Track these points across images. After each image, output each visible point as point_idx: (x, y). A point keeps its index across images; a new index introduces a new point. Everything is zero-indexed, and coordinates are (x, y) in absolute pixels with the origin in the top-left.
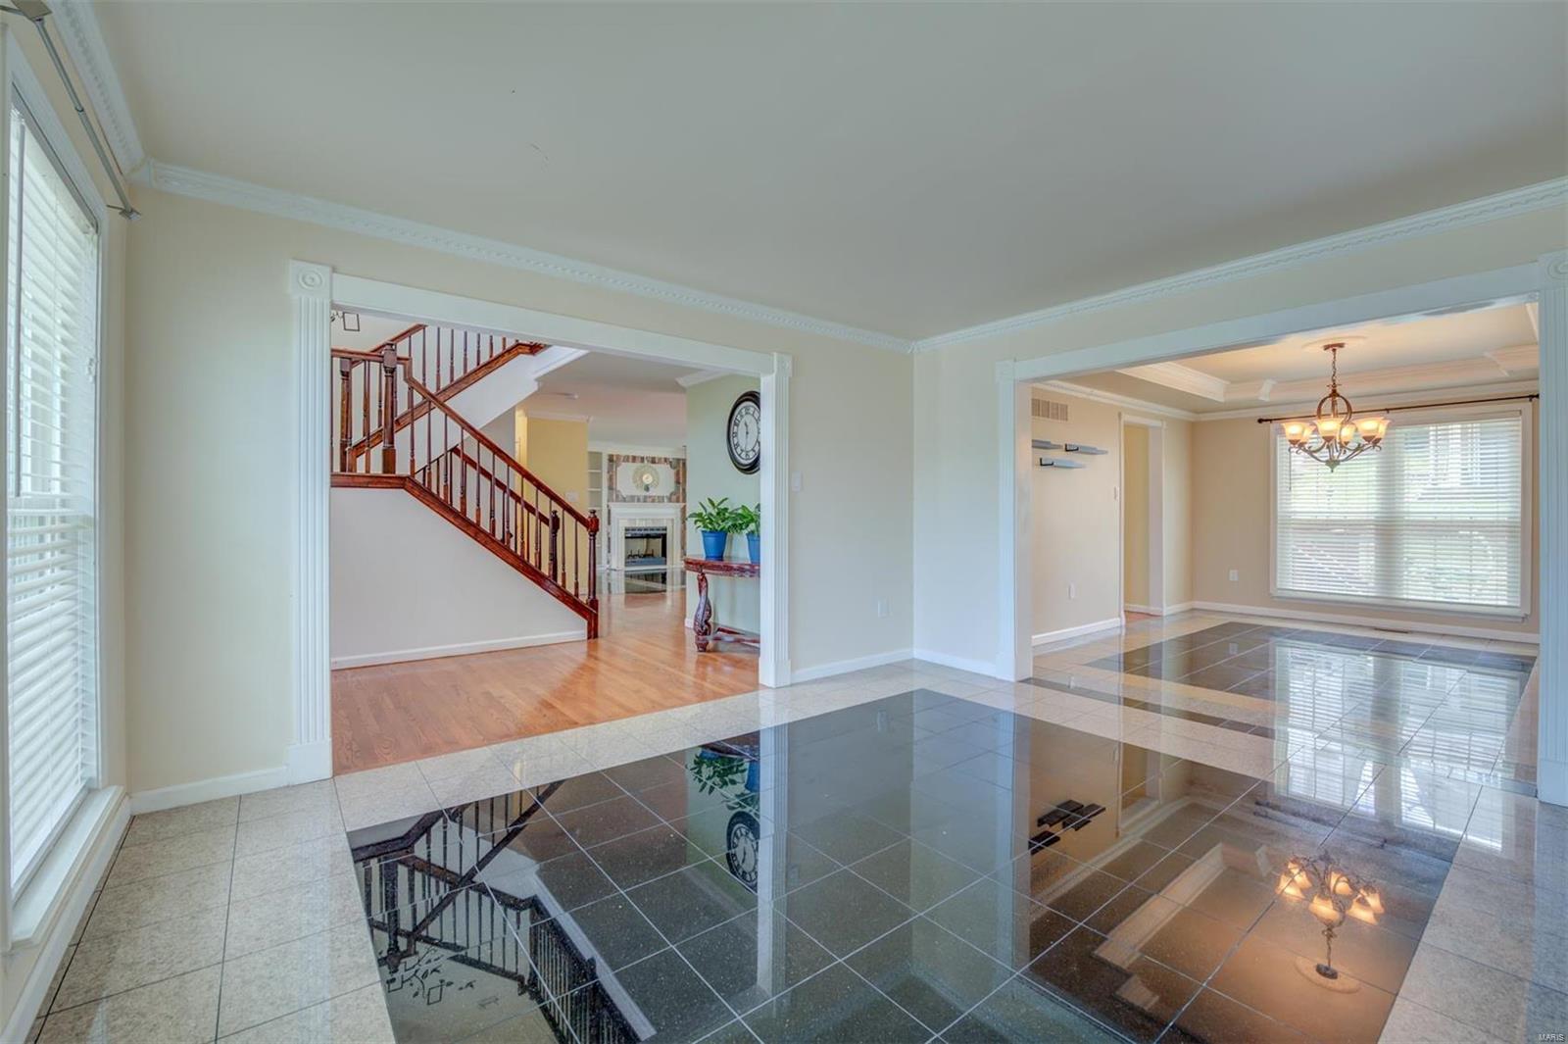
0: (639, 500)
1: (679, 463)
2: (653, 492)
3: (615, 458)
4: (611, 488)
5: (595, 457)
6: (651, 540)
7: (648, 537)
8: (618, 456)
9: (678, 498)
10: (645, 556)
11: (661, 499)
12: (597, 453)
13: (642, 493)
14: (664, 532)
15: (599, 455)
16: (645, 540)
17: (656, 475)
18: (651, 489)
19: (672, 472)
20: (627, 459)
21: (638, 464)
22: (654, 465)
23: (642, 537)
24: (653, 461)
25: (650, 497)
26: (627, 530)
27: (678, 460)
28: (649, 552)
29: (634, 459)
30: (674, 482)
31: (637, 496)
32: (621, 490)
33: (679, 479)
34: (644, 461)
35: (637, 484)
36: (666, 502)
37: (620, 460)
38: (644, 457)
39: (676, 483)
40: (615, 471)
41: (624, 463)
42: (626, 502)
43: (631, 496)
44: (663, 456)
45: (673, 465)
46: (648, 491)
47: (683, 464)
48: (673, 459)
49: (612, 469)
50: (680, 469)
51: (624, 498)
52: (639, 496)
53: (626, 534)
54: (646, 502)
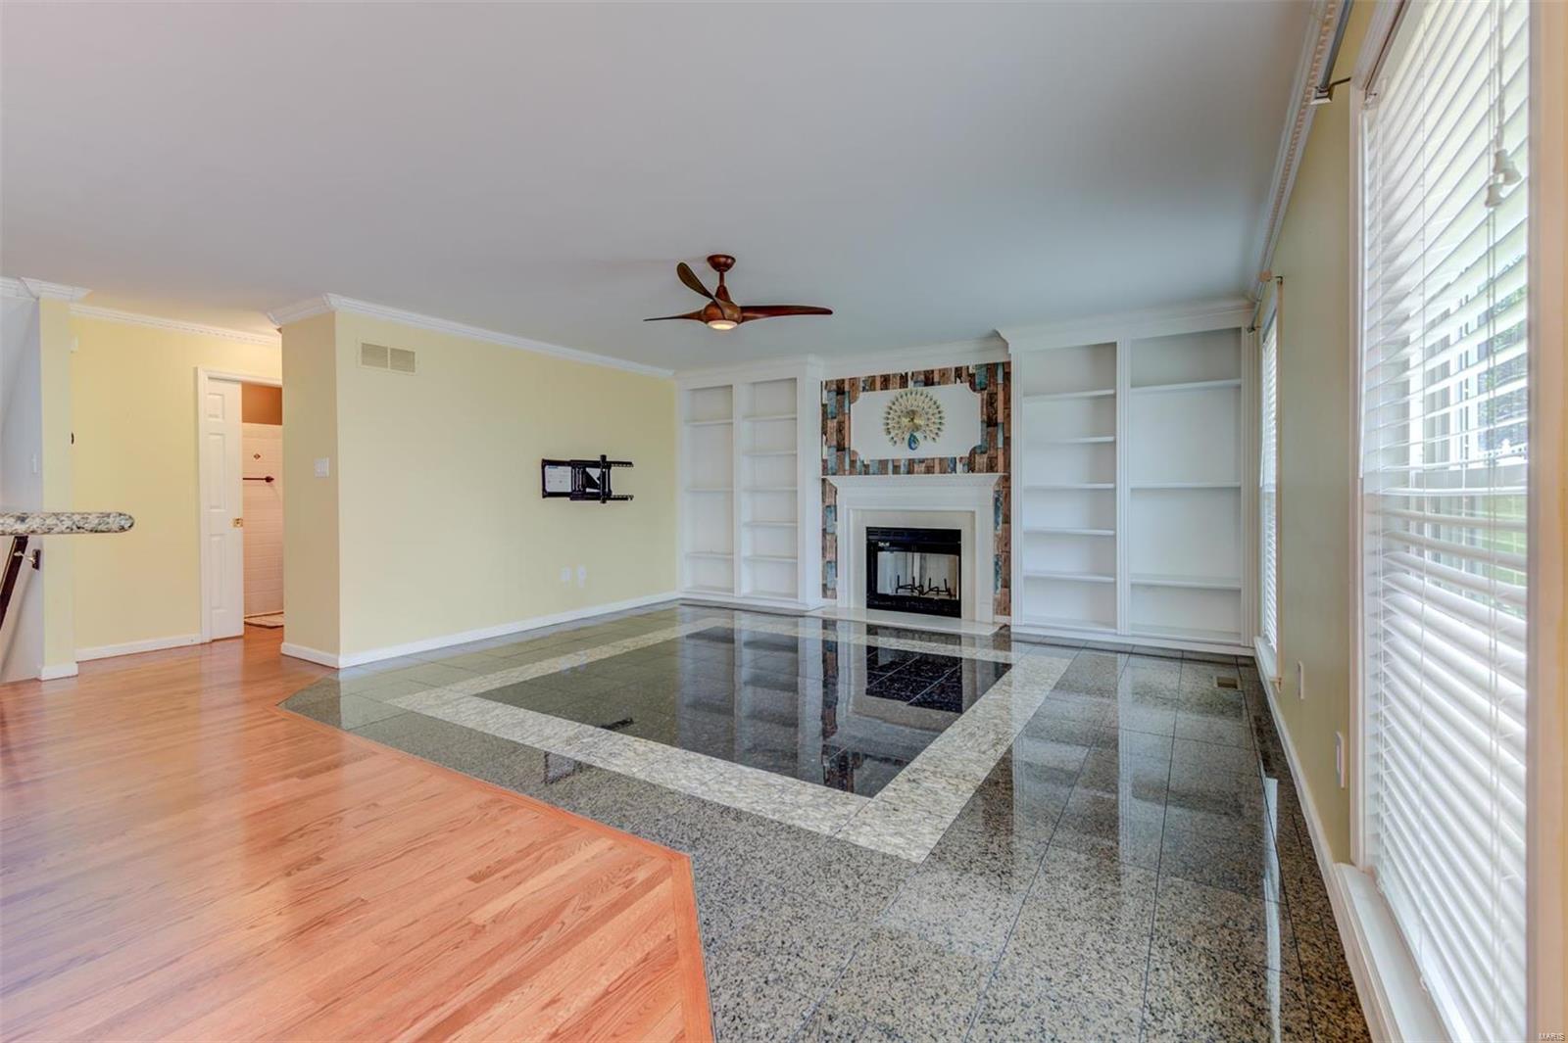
0: (896, 470)
1: (992, 376)
2: (927, 450)
3: (847, 388)
6: (928, 554)
8: (853, 381)
9: (989, 459)
11: (948, 466)
13: (904, 454)
16: (917, 553)
17: (935, 411)
19: (976, 400)
20: (870, 384)
21: (894, 392)
22: (930, 387)
24: (928, 379)
25: (922, 461)
26: (871, 530)
27: (993, 368)
29: (886, 382)
30: (982, 422)
31: (893, 461)
32: (858, 451)
33: (996, 413)
34: (907, 380)
35: (892, 435)
36: (958, 470)
37: (857, 389)
38: (906, 374)
39: (989, 426)
40: (847, 411)
41: (865, 393)
42: (870, 474)
43: (880, 461)
44: (952, 364)
45: (976, 381)
46: (915, 448)
47: (1006, 375)
48: (980, 367)
49: (841, 407)
50: (1000, 388)
51: (864, 466)
52: (897, 460)
53: (869, 540)
54: (913, 473)
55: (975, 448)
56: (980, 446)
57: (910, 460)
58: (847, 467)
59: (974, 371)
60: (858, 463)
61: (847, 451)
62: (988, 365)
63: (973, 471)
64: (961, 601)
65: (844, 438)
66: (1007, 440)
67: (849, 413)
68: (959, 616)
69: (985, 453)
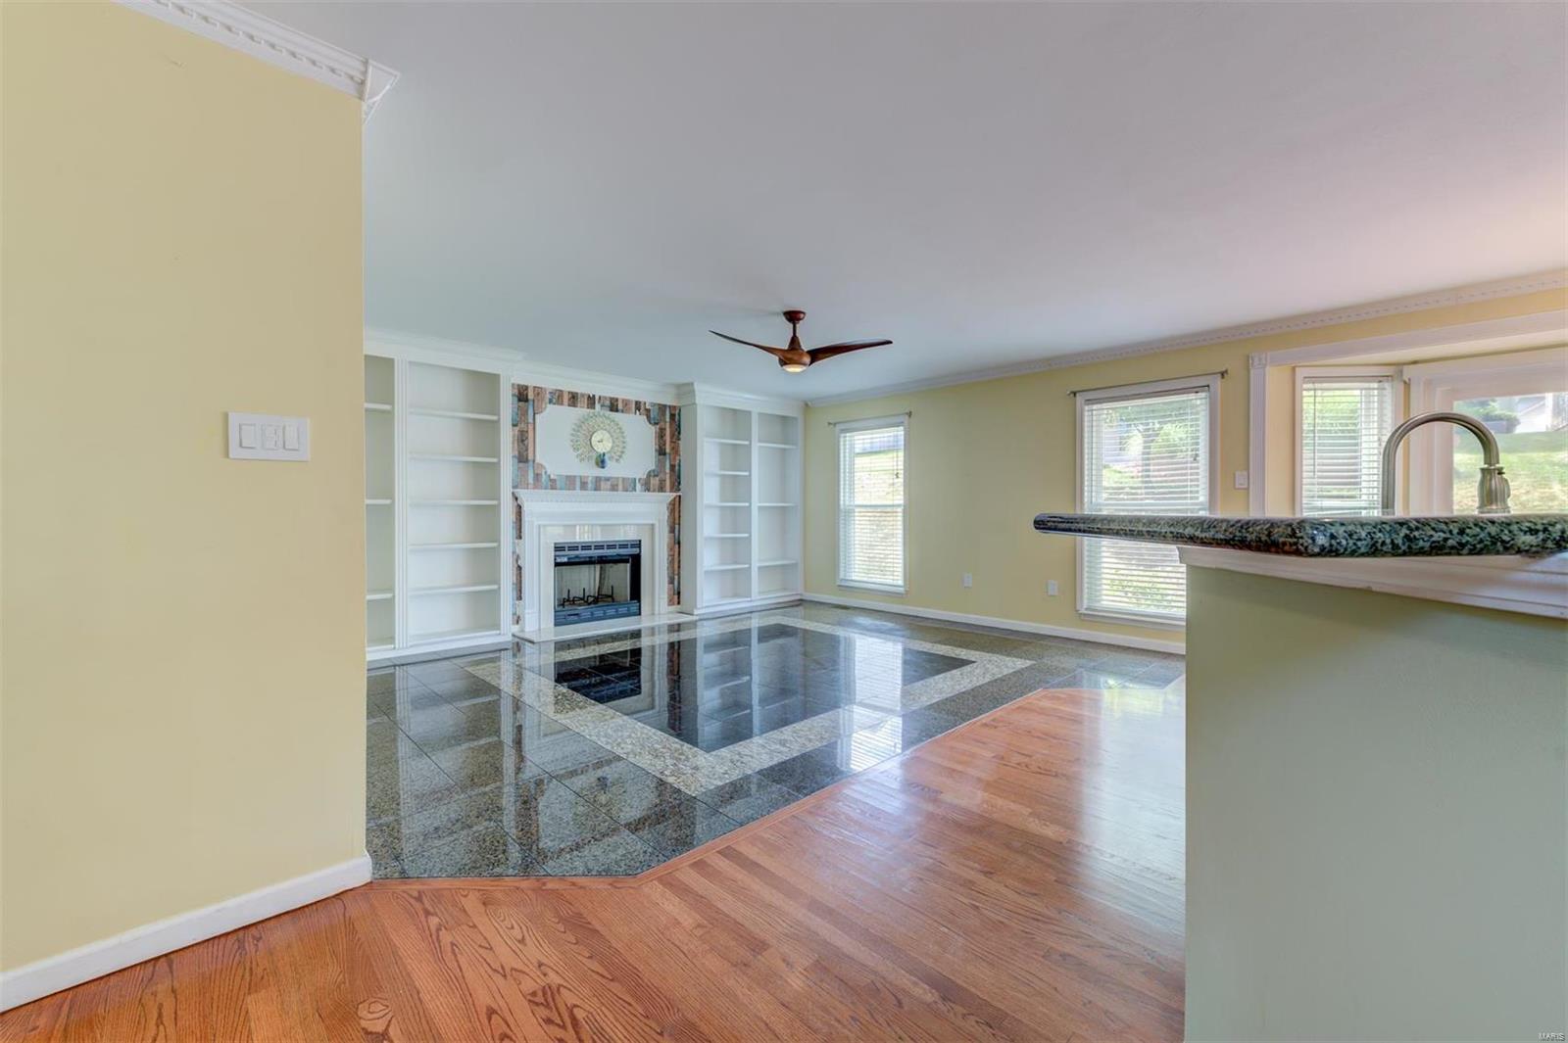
0: (584, 486)
1: (664, 414)
2: (612, 470)
3: (531, 396)
4: (522, 458)
5: (484, 384)
6: (608, 566)
7: (602, 561)
8: (538, 391)
9: (662, 482)
10: (596, 600)
11: (629, 485)
12: (495, 375)
13: (591, 472)
14: (635, 551)
15: (492, 379)
16: (598, 567)
17: (618, 435)
18: (608, 463)
19: (651, 431)
20: (557, 397)
21: (582, 411)
22: (613, 414)
23: (590, 562)
24: (613, 406)
25: (608, 479)
26: (558, 548)
27: (662, 408)
28: (606, 591)
29: (574, 399)
30: (656, 450)
31: (581, 477)
32: (544, 464)
33: (665, 445)
34: (595, 403)
35: (579, 452)
36: (637, 490)
37: (543, 400)
38: (594, 396)
39: (660, 454)
40: (531, 420)
41: (551, 406)
42: (556, 489)
43: (567, 477)
44: (633, 397)
45: (652, 416)
46: (603, 467)
47: (672, 416)
48: (654, 405)
49: (524, 415)
50: (668, 425)
51: (551, 480)
52: (585, 477)
53: (555, 556)
54: (600, 490)
55: (650, 472)
56: (654, 471)
57: (597, 477)
58: (531, 481)
59: (650, 408)
60: (544, 477)
61: (531, 463)
62: (659, 405)
63: (649, 490)
64: (639, 601)
65: (527, 450)
66: (672, 467)
67: (534, 423)
68: (640, 614)
69: (657, 476)
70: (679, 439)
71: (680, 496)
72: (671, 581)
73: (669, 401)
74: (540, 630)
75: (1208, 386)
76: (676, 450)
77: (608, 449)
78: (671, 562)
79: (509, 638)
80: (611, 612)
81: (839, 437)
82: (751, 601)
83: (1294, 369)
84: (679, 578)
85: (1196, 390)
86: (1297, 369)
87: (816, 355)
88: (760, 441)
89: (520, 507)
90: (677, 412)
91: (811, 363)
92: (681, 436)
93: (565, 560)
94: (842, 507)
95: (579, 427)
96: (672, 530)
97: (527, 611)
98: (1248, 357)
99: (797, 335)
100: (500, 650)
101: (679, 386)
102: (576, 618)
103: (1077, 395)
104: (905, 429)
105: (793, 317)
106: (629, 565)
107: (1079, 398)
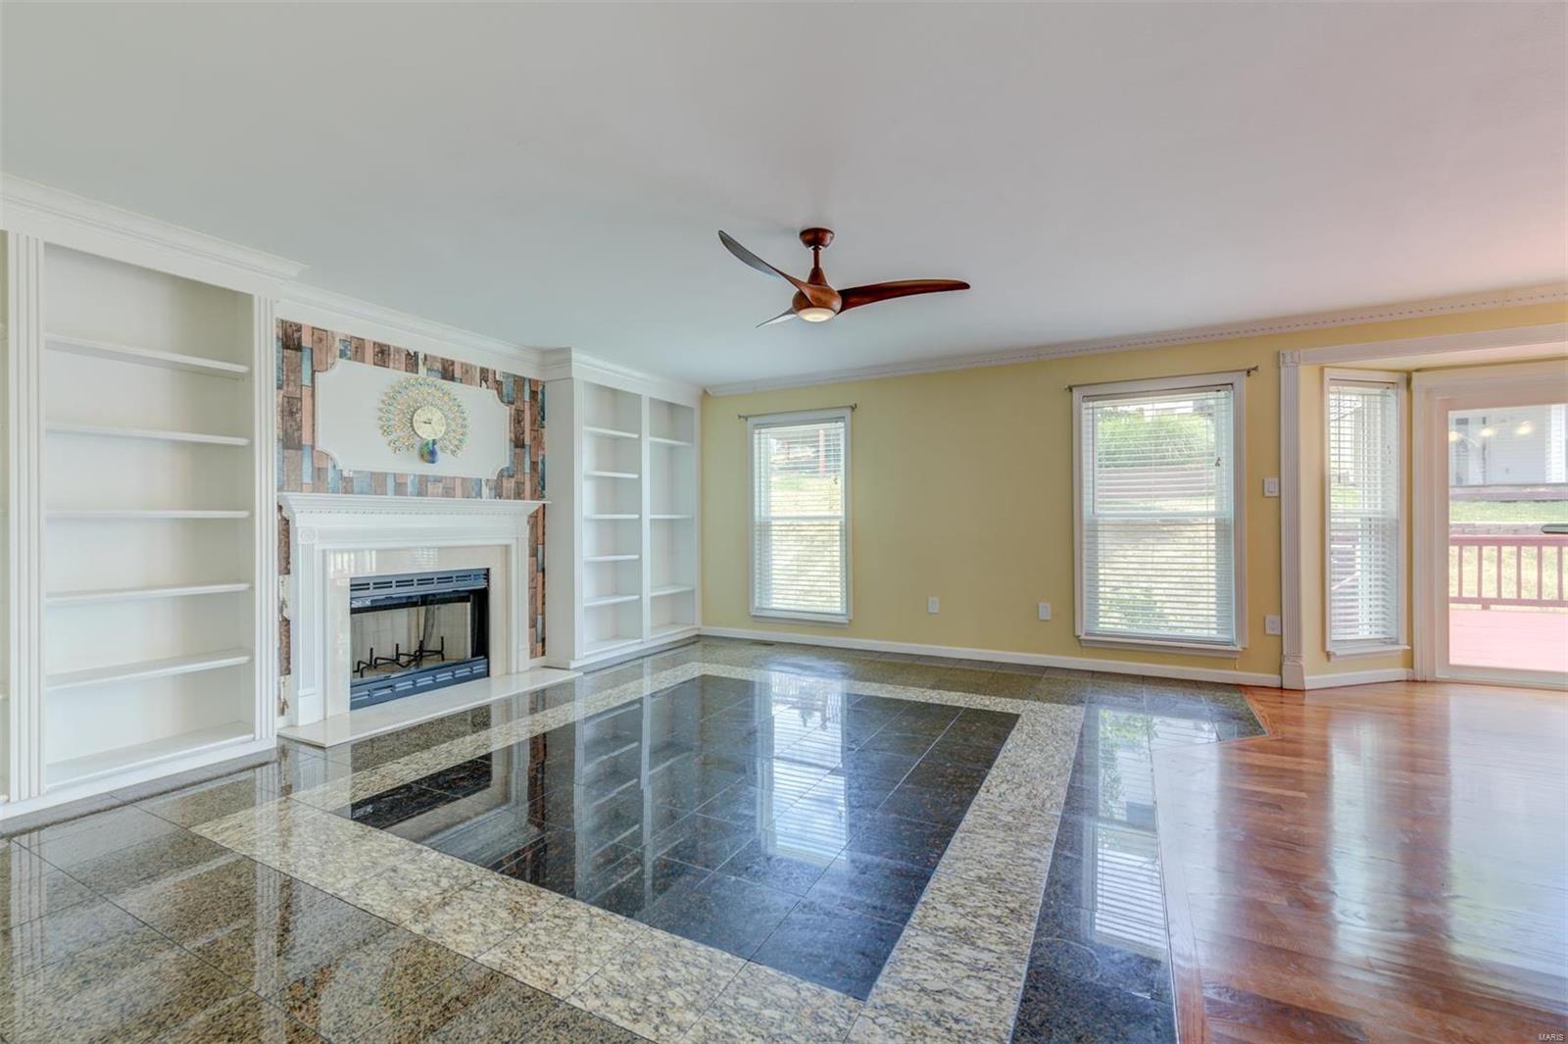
0: (400, 489)
1: (522, 391)
2: (446, 466)
3: (306, 342)
4: (291, 441)
6: (438, 608)
7: (425, 601)
8: (321, 336)
9: (520, 485)
11: (471, 489)
12: (233, 295)
13: (413, 467)
14: (480, 585)
16: (423, 609)
17: (454, 416)
18: (440, 455)
19: (505, 412)
20: (355, 349)
21: (395, 375)
22: (447, 385)
23: (409, 603)
24: (447, 372)
25: (438, 480)
26: (357, 586)
27: (519, 381)
28: (433, 644)
29: (383, 354)
30: (511, 440)
31: (394, 475)
32: (335, 454)
33: (523, 433)
34: (417, 365)
35: (393, 437)
36: (484, 496)
37: (329, 349)
38: (416, 353)
39: (516, 446)
40: (307, 381)
41: (343, 361)
42: (352, 493)
43: (372, 473)
44: (478, 361)
45: (505, 391)
46: (433, 462)
47: (534, 394)
48: (507, 375)
49: (294, 371)
50: (527, 406)
51: (344, 479)
52: (402, 475)
53: (352, 599)
54: (426, 495)
55: (502, 470)
56: (508, 469)
57: (422, 476)
58: (307, 479)
59: (501, 379)
60: (331, 474)
61: (307, 452)
62: (515, 376)
63: (500, 498)
64: (487, 656)
65: (300, 428)
66: (534, 464)
67: (313, 387)
68: (488, 675)
69: (512, 477)
70: (543, 427)
71: (544, 505)
72: (533, 625)
73: (529, 373)
74: (325, 719)
75: (1232, 384)
76: (538, 441)
77: (440, 435)
78: (533, 598)
79: (272, 743)
80: (443, 677)
81: (753, 434)
82: (642, 643)
83: (1322, 369)
84: (544, 619)
85: (1218, 388)
86: (1326, 370)
87: (853, 297)
88: (651, 435)
89: (286, 522)
90: (540, 388)
91: (842, 310)
92: (546, 423)
93: (368, 603)
94: (757, 519)
95: (391, 399)
96: (534, 553)
97: (300, 693)
98: (1278, 353)
99: (821, 266)
100: (254, 767)
101: (545, 352)
102: (387, 691)
103: (1074, 390)
104: (846, 426)
105: (814, 238)
106: (469, 604)
107: (1077, 394)
